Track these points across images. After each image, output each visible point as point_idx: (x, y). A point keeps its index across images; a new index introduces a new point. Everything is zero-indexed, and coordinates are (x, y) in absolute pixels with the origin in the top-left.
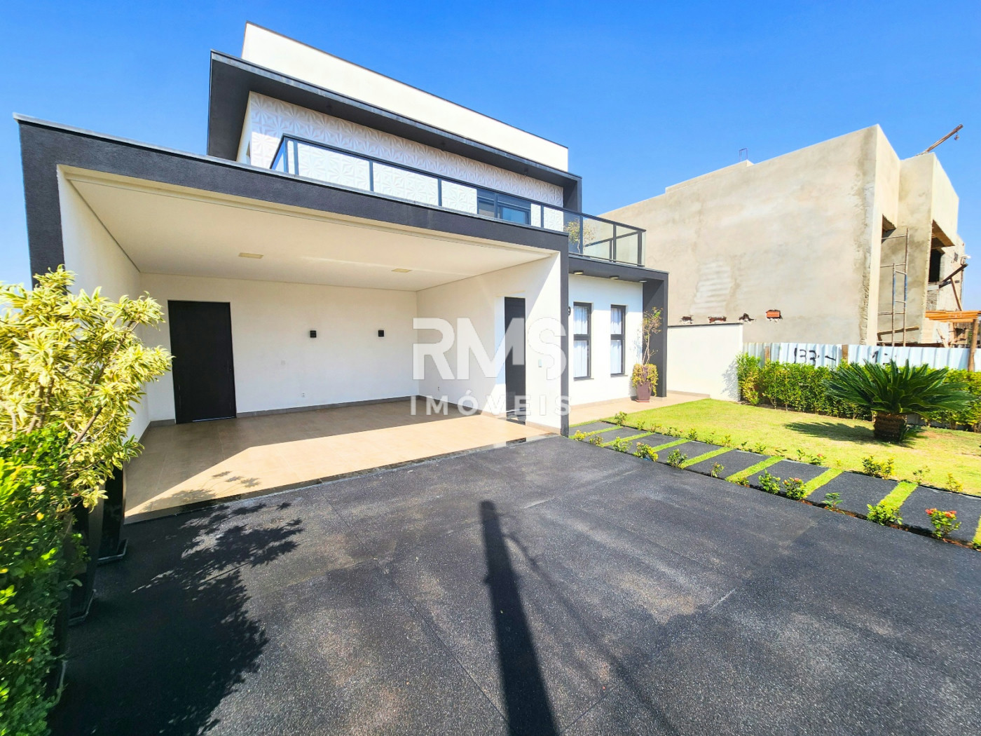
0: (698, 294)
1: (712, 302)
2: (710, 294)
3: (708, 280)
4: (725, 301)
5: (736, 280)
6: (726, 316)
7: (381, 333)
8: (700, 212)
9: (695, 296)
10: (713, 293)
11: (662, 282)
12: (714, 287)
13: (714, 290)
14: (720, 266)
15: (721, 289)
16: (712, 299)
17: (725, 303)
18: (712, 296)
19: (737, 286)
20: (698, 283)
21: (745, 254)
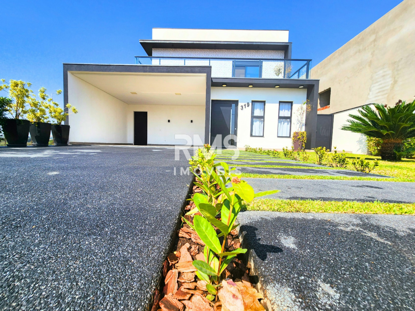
0: (371, 93)
1: (379, 96)
2: (377, 91)
3: (377, 82)
4: (386, 94)
5: (395, 78)
6: (386, 104)
7: (192, 121)
8: (375, 40)
9: (369, 94)
10: (381, 90)
11: (313, 86)
12: (381, 86)
13: (380, 88)
14: (385, 72)
15: (385, 87)
16: (379, 94)
17: (386, 96)
18: (379, 92)
19: (395, 82)
20: (371, 86)
21: (402, 59)
